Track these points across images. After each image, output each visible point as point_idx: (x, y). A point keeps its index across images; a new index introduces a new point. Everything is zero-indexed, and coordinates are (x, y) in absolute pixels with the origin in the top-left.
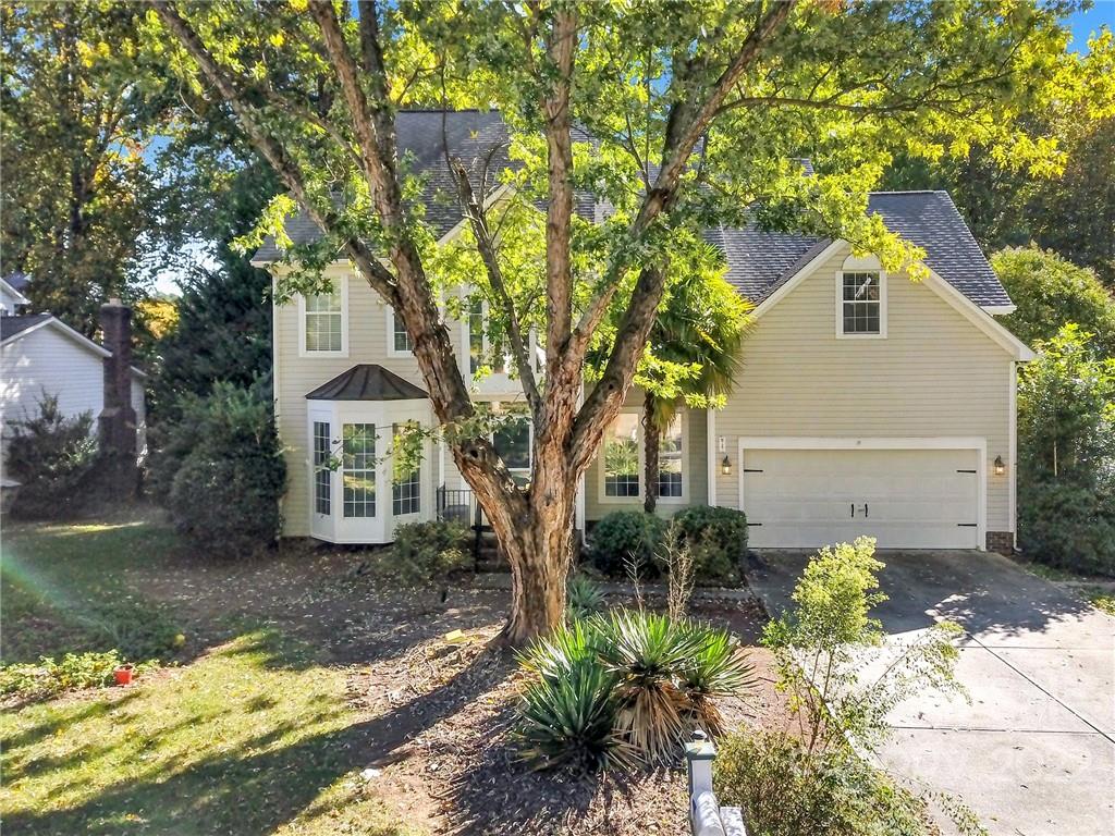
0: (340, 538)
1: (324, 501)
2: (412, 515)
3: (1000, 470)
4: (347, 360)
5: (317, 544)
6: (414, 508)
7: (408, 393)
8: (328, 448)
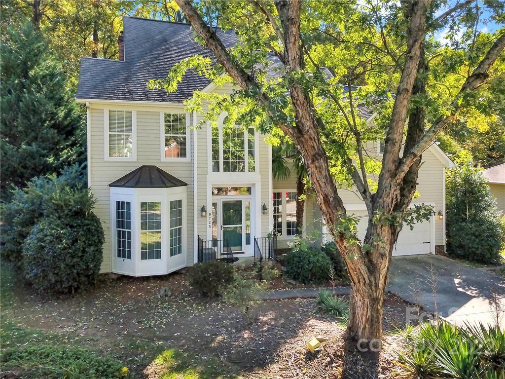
1: (124, 251)
2: (178, 256)
3: (441, 217)
4: (135, 162)
5: (116, 277)
6: (180, 252)
7: (177, 183)
8: (129, 218)
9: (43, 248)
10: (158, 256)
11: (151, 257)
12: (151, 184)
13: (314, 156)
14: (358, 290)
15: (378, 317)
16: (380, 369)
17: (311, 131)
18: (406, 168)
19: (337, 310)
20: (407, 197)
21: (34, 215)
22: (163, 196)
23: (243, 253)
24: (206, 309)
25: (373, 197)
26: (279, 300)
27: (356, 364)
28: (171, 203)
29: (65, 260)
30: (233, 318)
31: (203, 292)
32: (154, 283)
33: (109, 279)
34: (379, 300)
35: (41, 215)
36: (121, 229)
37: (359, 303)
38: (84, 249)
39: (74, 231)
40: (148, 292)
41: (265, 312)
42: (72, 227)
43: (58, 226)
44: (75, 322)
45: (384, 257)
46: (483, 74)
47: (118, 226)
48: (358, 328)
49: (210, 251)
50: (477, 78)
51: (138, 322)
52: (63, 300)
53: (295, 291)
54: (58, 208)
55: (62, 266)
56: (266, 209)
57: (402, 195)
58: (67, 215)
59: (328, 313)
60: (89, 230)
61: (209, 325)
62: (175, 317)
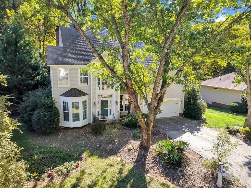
0: (72, 126)
1: (66, 118)
2: (85, 120)
3: (182, 103)
4: (69, 87)
5: (63, 128)
6: (86, 118)
7: (84, 94)
8: (68, 107)
9: (40, 119)
10: (79, 120)
11: (76, 121)
12: (76, 95)
13: (132, 94)
14: (144, 132)
15: (149, 139)
16: (148, 153)
17: (131, 87)
18: (159, 96)
19: (139, 137)
20: (160, 104)
21: (34, 107)
22: (80, 99)
23: (109, 118)
24: (97, 138)
25: (149, 104)
26: (121, 134)
27: (142, 152)
28: (83, 101)
29: (48, 123)
30: (106, 141)
31: (95, 132)
32: (77, 129)
33: (61, 128)
34: (150, 134)
35: (37, 107)
36: (65, 111)
37: (144, 135)
38: (54, 119)
39: (50, 113)
40: (76, 133)
41: (116, 138)
42: (49, 112)
43: (44, 111)
44: (54, 143)
45: (152, 122)
46: (181, 70)
47: (64, 110)
48: (143, 142)
49: (97, 118)
50: (180, 71)
51: (75, 142)
52: (47, 136)
53: (126, 131)
54: (44, 105)
55: (47, 125)
56: (117, 103)
57: (158, 104)
58: (47, 107)
59: (136, 138)
60: (55, 112)
61: (98, 143)
62: (87, 141)
